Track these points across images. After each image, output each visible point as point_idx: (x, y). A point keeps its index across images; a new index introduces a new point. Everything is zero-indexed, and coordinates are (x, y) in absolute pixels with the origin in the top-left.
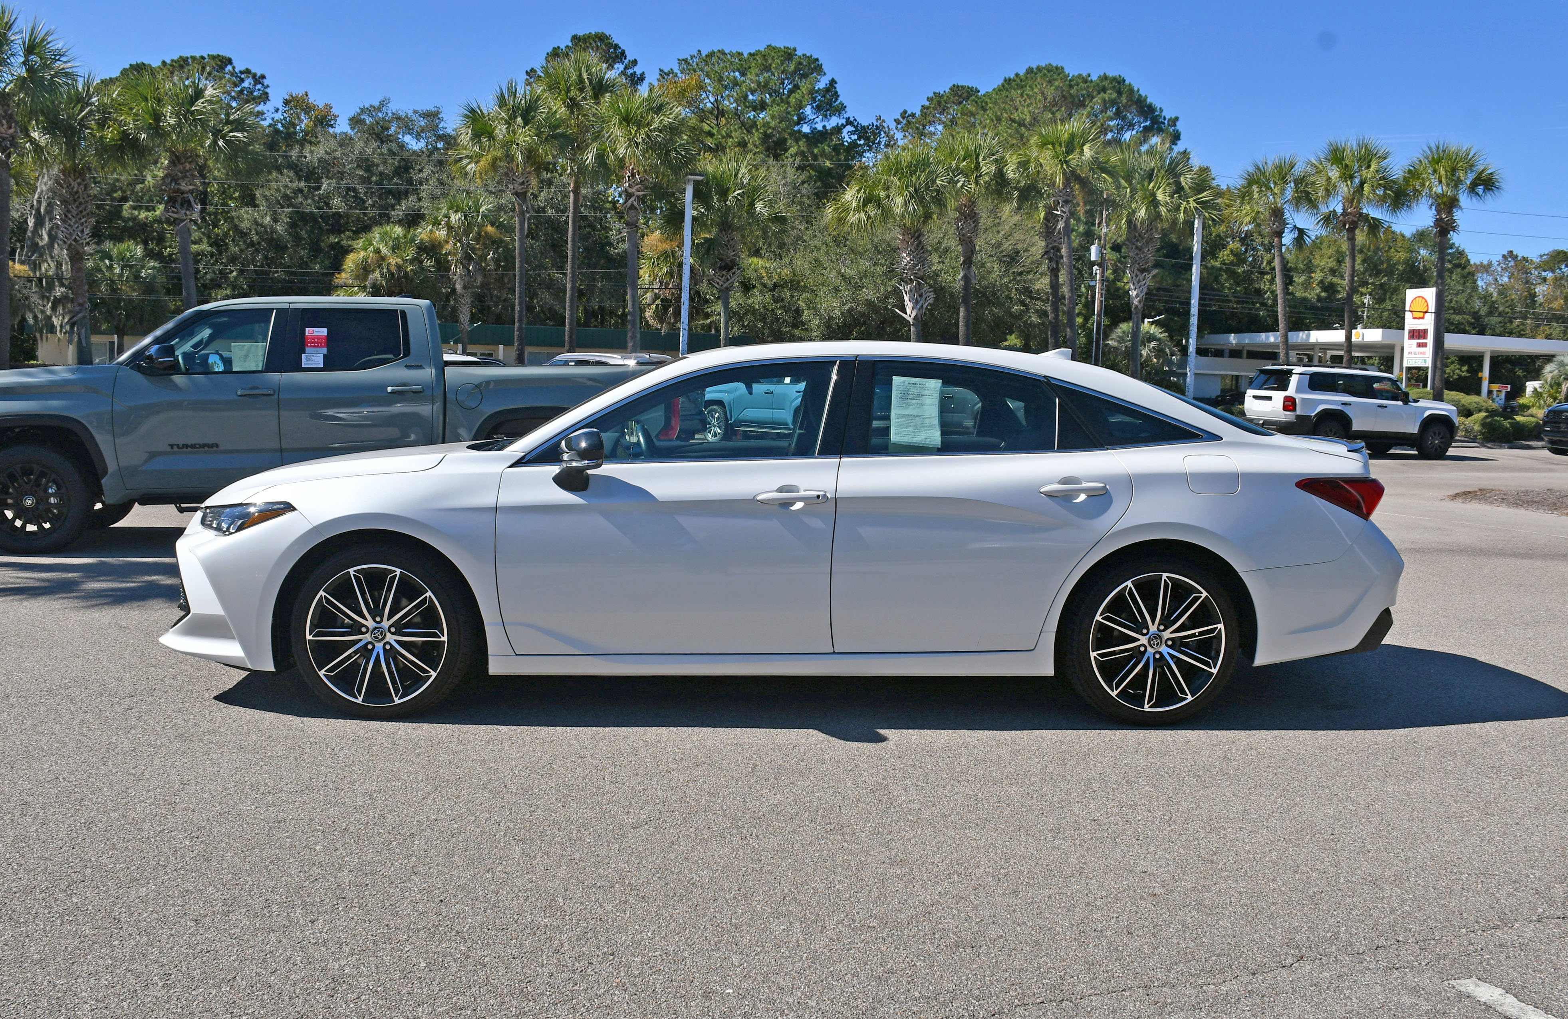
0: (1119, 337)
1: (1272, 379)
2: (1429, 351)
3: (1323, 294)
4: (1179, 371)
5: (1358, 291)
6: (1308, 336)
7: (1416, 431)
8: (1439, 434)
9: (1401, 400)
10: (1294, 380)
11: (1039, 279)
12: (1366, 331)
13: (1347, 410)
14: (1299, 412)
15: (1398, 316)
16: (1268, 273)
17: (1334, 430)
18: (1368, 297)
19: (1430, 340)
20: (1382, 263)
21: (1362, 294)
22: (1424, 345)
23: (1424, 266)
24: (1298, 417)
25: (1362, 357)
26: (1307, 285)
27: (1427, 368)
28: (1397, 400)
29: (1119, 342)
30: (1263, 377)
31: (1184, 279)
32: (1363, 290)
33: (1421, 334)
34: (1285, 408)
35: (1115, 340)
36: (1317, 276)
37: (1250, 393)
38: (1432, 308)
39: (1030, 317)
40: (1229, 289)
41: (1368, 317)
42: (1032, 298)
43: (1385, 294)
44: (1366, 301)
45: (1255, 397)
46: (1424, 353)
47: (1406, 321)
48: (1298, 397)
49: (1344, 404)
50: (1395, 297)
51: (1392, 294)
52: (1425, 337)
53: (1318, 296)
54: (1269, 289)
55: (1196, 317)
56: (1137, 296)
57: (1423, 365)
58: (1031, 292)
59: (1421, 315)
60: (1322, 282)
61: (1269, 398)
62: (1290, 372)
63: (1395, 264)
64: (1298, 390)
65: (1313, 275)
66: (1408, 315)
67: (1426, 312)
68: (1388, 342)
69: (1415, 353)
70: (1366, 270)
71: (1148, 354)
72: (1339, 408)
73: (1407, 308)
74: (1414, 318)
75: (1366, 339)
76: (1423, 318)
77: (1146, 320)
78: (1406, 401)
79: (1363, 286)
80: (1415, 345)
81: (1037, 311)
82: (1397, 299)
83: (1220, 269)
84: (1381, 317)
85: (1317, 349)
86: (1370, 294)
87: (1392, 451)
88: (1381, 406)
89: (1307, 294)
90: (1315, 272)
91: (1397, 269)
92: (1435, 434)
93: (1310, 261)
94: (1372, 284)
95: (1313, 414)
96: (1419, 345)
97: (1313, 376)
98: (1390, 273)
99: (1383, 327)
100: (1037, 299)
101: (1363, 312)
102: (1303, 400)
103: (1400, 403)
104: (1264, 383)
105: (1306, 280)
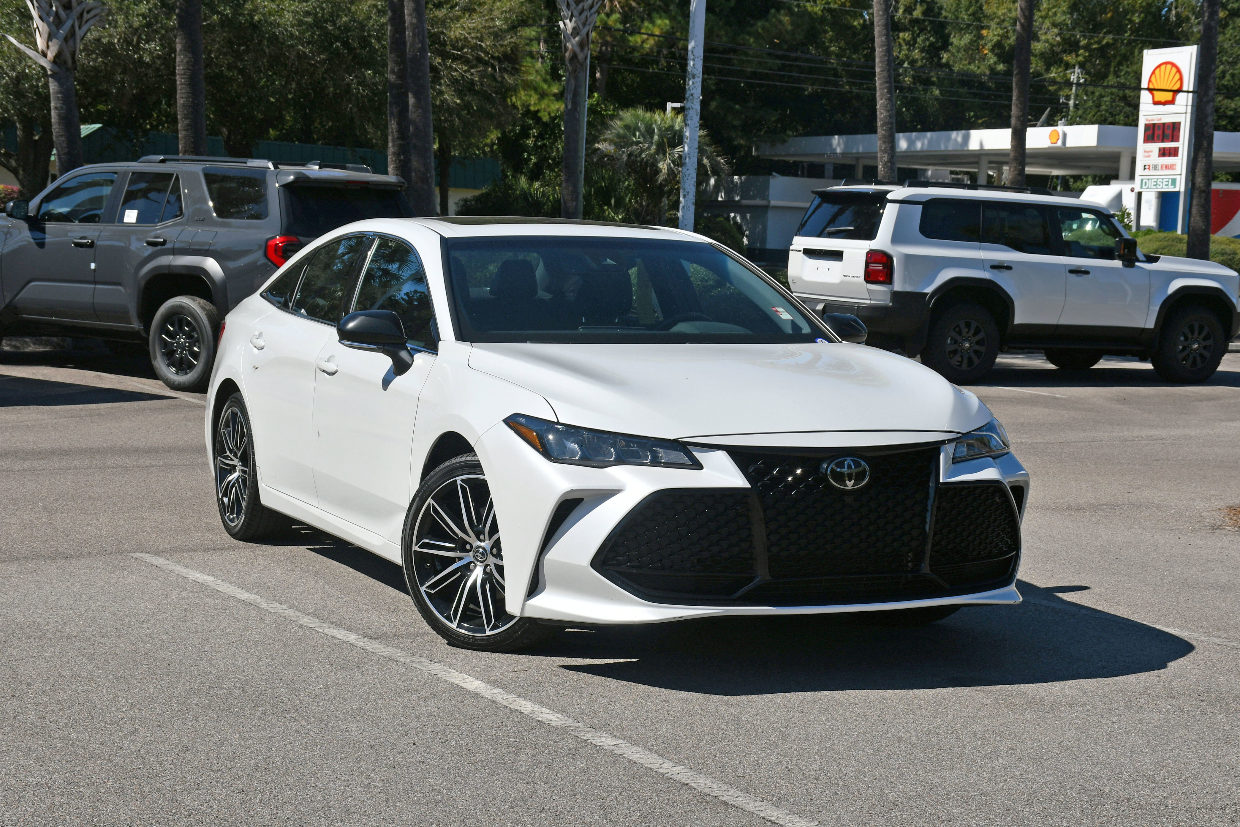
0: (619, 136)
1: (848, 214)
2: (1180, 162)
3: (1001, 67)
4: (745, 202)
5: (1061, 60)
6: (966, 139)
7: (1150, 324)
8: (1201, 329)
9: (1120, 257)
10: (890, 214)
11: (458, 18)
12: (1070, 130)
13: (1003, 280)
14: (898, 285)
15: (1129, 105)
16: (905, 29)
17: (974, 325)
18: (1077, 70)
19: (1183, 143)
20: (1104, 10)
21: (1068, 66)
22: (1174, 152)
23: (1178, 15)
24: (896, 296)
25: (1064, 177)
26: (974, 49)
27: (1177, 194)
28: (1111, 257)
29: (618, 146)
30: (829, 209)
31: (749, 34)
32: (1069, 58)
33: (1168, 132)
34: (870, 277)
35: (611, 142)
36: (991, 35)
37: (800, 242)
38: (1189, 83)
39: (441, 93)
40: (838, 56)
41: (1076, 106)
42: (445, 55)
43: (1107, 65)
44: (1073, 78)
45: (810, 253)
46: (1172, 167)
47: (1142, 107)
48: (898, 252)
49: (998, 267)
50: (1124, 68)
51: (1120, 64)
52: (1175, 138)
53: (992, 69)
54: (907, 57)
55: (699, 80)
56: (576, 31)
57: (1171, 189)
58: (444, 44)
59: (1168, 96)
60: (998, 45)
61: (837, 255)
62: (881, 199)
63: (1126, 12)
64: (897, 238)
65: (984, 32)
66: (1145, 97)
67: (1180, 90)
68: (1110, 148)
69: (1155, 167)
70: (1076, 24)
71: (669, 169)
72: (985, 275)
73: (1144, 84)
74: (1156, 103)
75: (1069, 144)
76: (1172, 102)
77: (669, 105)
78: (1130, 260)
79: (1070, 53)
80: (1156, 152)
81: (454, 82)
82: (1127, 73)
83: (822, 20)
84: (1098, 106)
85: (984, 163)
86: (1082, 66)
87: (1103, 364)
88: (1076, 271)
89: (972, 67)
90: (988, 28)
91: (1131, 21)
92: (1191, 328)
93: (981, 8)
94: (1087, 48)
95: (929, 290)
96: (1163, 153)
97: (930, 205)
98: (1117, 27)
99: (1101, 121)
100: (455, 58)
101: (1068, 98)
102: (908, 258)
103: (1117, 264)
104: (832, 221)
105: (972, 42)
